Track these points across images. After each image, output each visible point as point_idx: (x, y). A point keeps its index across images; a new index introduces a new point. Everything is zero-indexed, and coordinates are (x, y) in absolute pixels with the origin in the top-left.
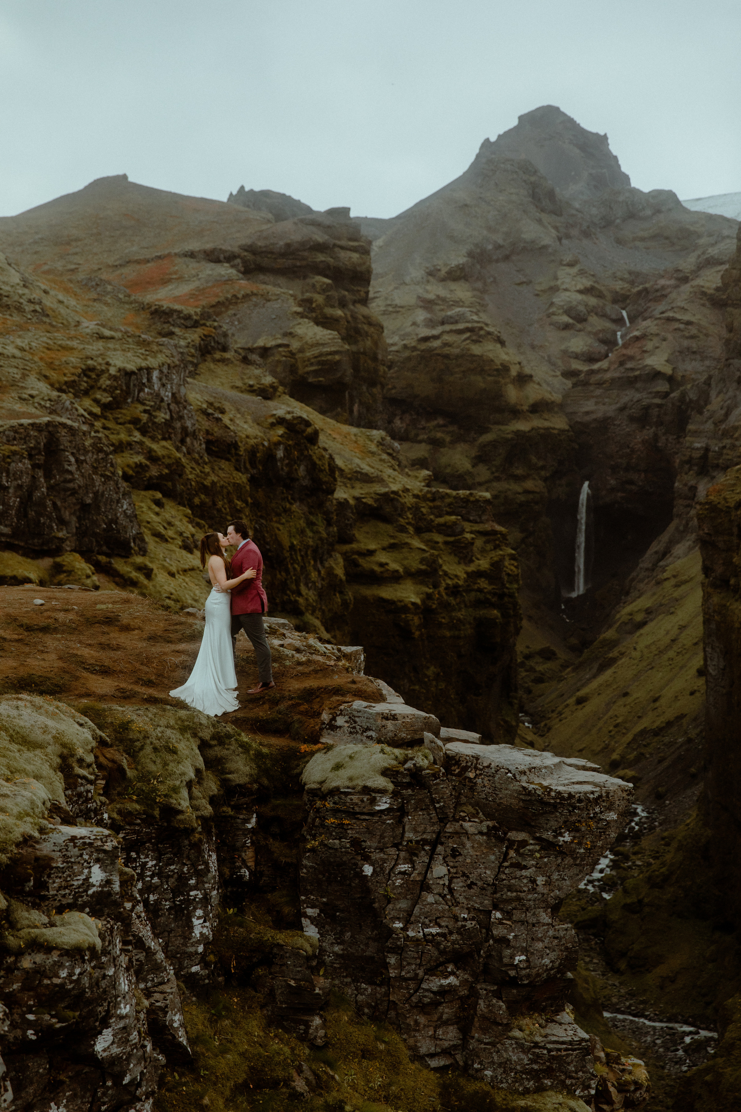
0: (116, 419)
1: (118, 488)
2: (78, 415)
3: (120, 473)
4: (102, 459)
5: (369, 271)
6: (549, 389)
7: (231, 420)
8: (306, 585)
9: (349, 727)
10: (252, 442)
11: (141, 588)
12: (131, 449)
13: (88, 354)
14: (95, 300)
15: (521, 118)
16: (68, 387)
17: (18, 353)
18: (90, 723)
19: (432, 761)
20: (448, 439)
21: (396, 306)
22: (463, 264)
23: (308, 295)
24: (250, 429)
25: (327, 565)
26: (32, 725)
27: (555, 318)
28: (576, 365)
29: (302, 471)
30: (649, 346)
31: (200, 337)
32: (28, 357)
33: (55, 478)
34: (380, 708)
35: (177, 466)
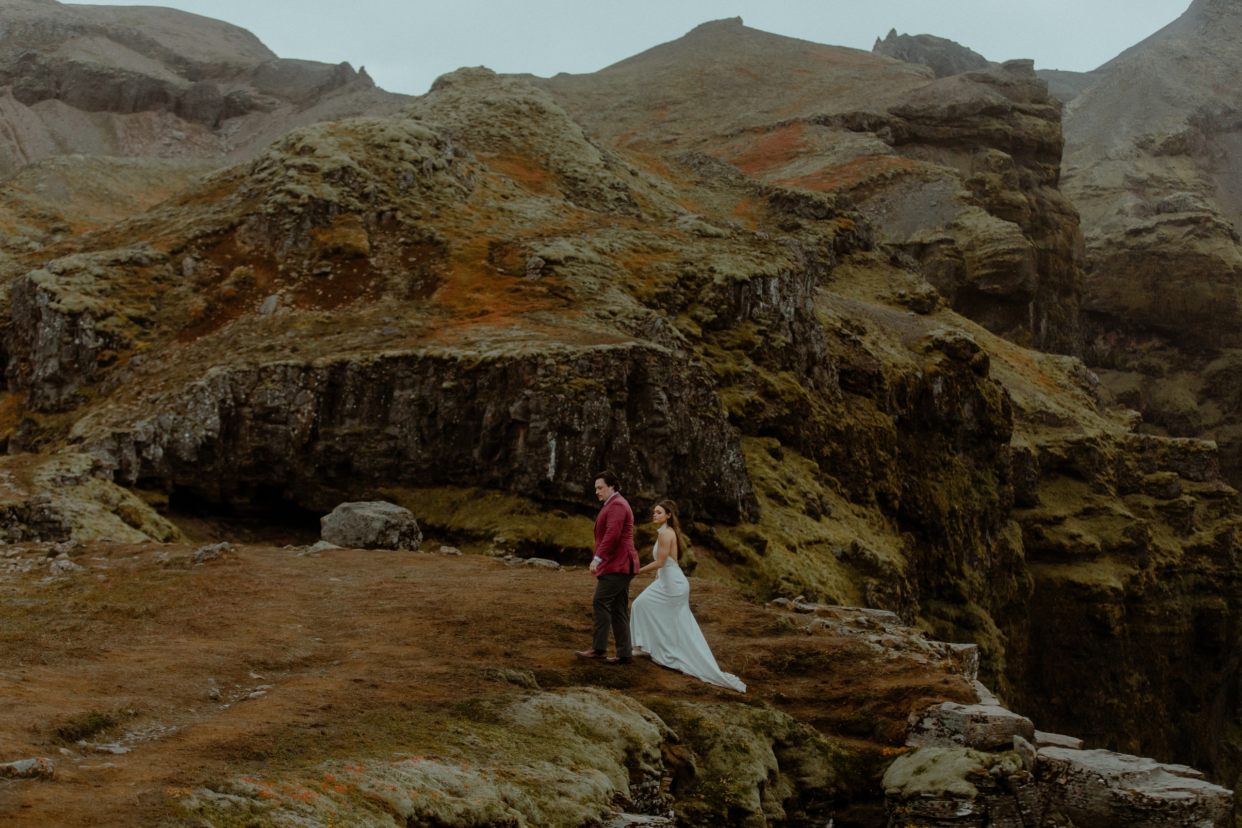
0: (721, 342)
1: (723, 434)
2: (673, 338)
3: (726, 413)
4: (703, 395)
5: (1060, 143)
7: (873, 343)
8: (971, 563)
10: (901, 372)
11: (750, 565)
12: (741, 382)
13: (687, 257)
14: (697, 183)
16: (660, 301)
17: (596, 257)
21: (1097, 188)
22: (1183, 134)
24: (898, 356)
25: (999, 537)
29: (967, 411)
31: (835, 231)
32: (609, 261)
33: (641, 421)
35: (801, 405)
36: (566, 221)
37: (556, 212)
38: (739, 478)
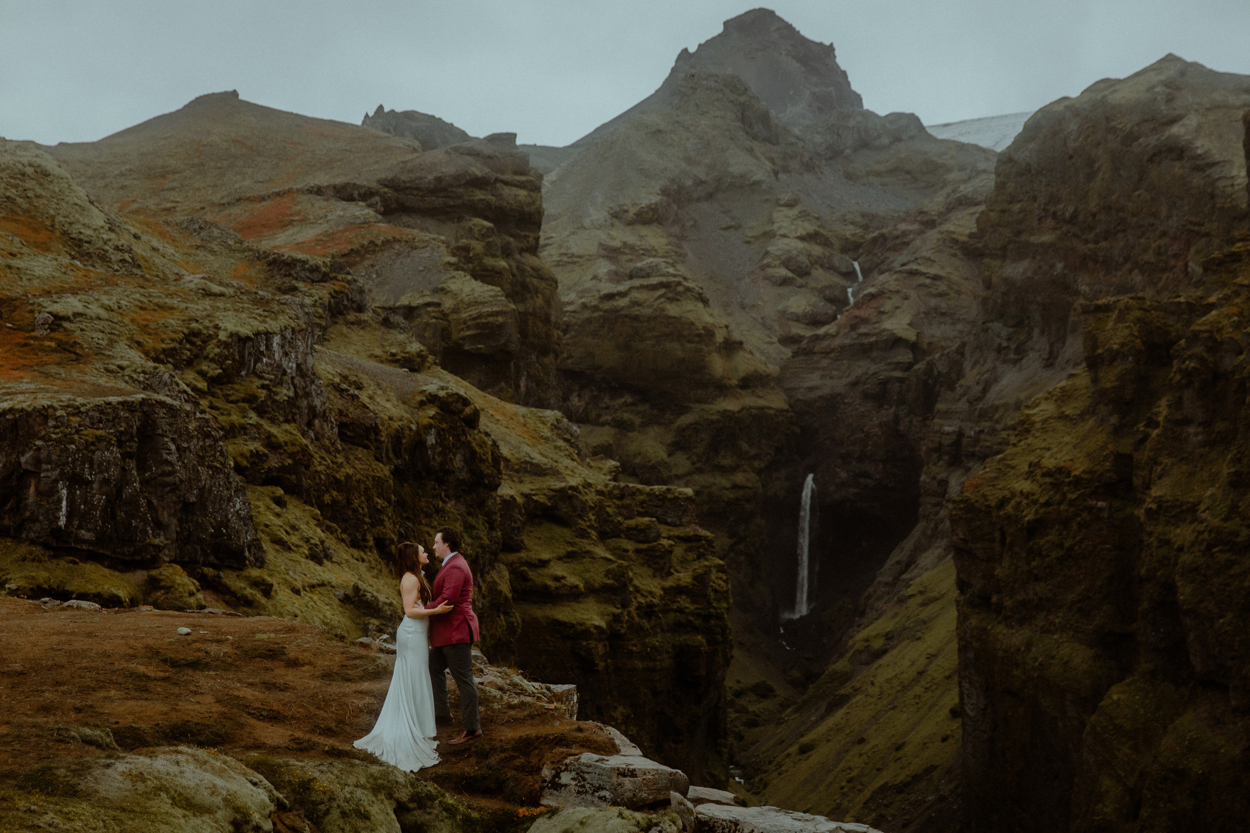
0: (226, 396)
1: (230, 483)
2: (179, 392)
3: (232, 463)
4: (210, 446)
5: (540, 213)
6: (763, 359)
7: (370, 398)
9: (576, 785)
10: (396, 425)
11: (257, 608)
12: (245, 434)
13: (192, 314)
14: (198, 247)
15: (726, 24)
16: (166, 356)
17: (103, 313)
18: (266, 782)
19: (681, 828)
20: (637, 420)
21: (573, 255)
22: (656, 204)
23: (463, 242)
24: (393, 409)
25: (488, 578)
26: (197, 785)
27: (770, 271)
28: (798, 330)
29: (458, 461)
30: (888, 306)
31: (330, 294)
32: (117, 318)
33: (151, 471)
34: (614, 761)
35: (303, 455)
36: (73, 279)
37: (63, 270)
38: (245, 525)
